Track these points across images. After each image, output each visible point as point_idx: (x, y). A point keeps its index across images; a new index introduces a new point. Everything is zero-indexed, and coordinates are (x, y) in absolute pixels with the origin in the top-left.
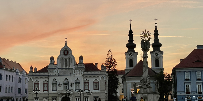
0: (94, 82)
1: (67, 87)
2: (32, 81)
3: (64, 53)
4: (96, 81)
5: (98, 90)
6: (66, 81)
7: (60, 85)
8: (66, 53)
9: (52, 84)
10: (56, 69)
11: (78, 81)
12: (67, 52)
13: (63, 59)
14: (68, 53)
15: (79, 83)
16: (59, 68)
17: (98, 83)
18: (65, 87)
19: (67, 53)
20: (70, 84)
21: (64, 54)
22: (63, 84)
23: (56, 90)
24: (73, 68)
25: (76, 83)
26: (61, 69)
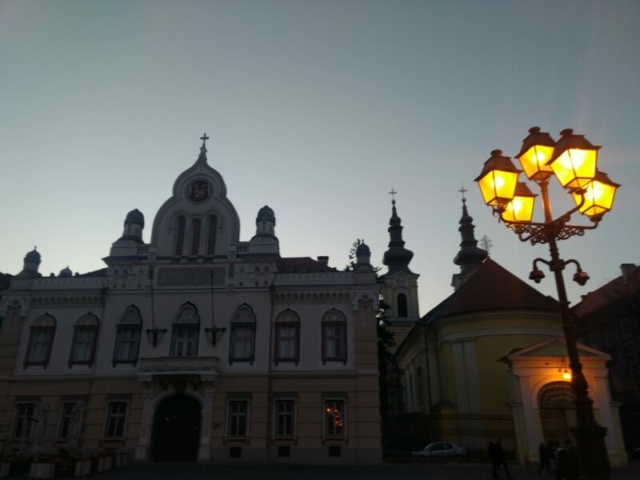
0: (326, 320)
1: (190, 344)
2: (23, 314)
3: (193, 193)
4: (334, 318)
5: (344, 360)
6: (188, 318)
7: (155, 335)
8: (199, 193)
9: (119, 332)
10: (145, 261)
11: (245, 318)
12: (206, 188)
13: (181, 220)
14: (206, 192)
15: (252, 326)
16: (159, 258)
17: (344, 324)
18: (181, 344)
19: (202, 193)
20: (207, 330)
21: (193, 198)
22: (174, 331)
23: (134, 362)
24: (225, 257)
25: (235, 326)
26: (169, 261)
